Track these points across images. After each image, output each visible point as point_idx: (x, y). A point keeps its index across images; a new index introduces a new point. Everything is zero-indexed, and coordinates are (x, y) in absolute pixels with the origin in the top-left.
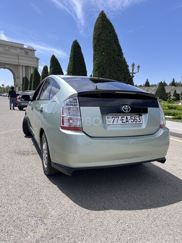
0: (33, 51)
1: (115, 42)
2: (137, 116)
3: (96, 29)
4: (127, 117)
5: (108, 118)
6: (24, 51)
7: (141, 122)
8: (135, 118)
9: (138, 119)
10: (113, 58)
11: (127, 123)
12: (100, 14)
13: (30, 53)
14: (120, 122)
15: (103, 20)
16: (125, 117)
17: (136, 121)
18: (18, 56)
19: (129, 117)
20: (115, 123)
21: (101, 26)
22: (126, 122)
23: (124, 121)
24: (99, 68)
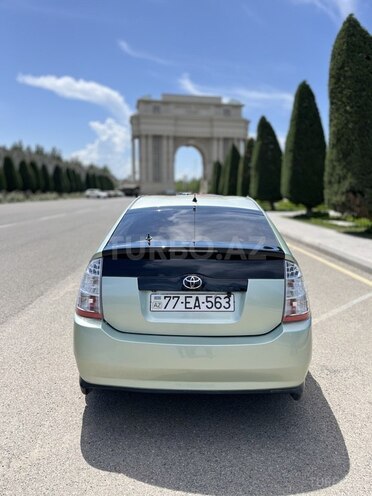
0: (239, 107)
2: (223, 296)
4: (197, 299)
5: (155, 298)
6: (221, 111)
7: (231, 309)
8: (218, 300)
9: (224, 302)
11: (197, 309)
12: (344, 24)
13: (233, 112)
14: (180, 307)
16: (194, 297)
17: (218, 305)
18: (211, 120)
19: (202, 298)
20: (170, 307)
22: (195, 306)
23: (191, 305)
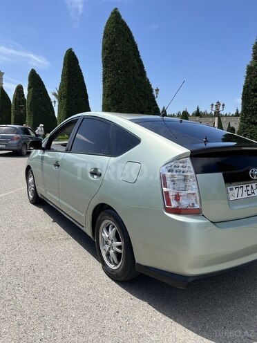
1: (134, 55)
3: (107, 34)
4: (252, 186)
5: (230, 189)
10: (134, 78)
11: (253, 194)
12: (112, 14)
15: (117, 23)
16: (250, 185)
19: (254, 186)
20: (240, 196)
21: (115, 30)
23: (250, 192)
24: (112, 92)
